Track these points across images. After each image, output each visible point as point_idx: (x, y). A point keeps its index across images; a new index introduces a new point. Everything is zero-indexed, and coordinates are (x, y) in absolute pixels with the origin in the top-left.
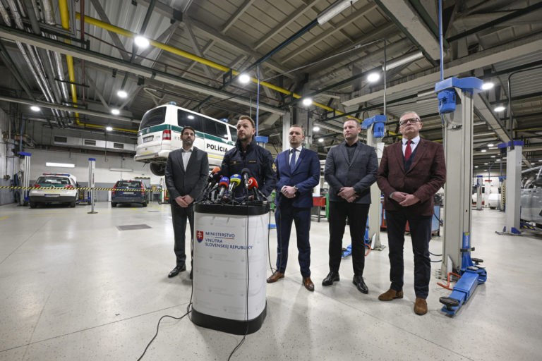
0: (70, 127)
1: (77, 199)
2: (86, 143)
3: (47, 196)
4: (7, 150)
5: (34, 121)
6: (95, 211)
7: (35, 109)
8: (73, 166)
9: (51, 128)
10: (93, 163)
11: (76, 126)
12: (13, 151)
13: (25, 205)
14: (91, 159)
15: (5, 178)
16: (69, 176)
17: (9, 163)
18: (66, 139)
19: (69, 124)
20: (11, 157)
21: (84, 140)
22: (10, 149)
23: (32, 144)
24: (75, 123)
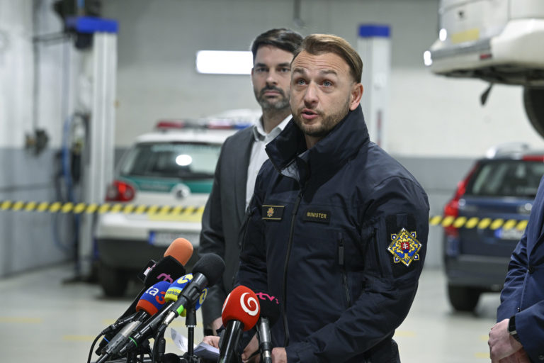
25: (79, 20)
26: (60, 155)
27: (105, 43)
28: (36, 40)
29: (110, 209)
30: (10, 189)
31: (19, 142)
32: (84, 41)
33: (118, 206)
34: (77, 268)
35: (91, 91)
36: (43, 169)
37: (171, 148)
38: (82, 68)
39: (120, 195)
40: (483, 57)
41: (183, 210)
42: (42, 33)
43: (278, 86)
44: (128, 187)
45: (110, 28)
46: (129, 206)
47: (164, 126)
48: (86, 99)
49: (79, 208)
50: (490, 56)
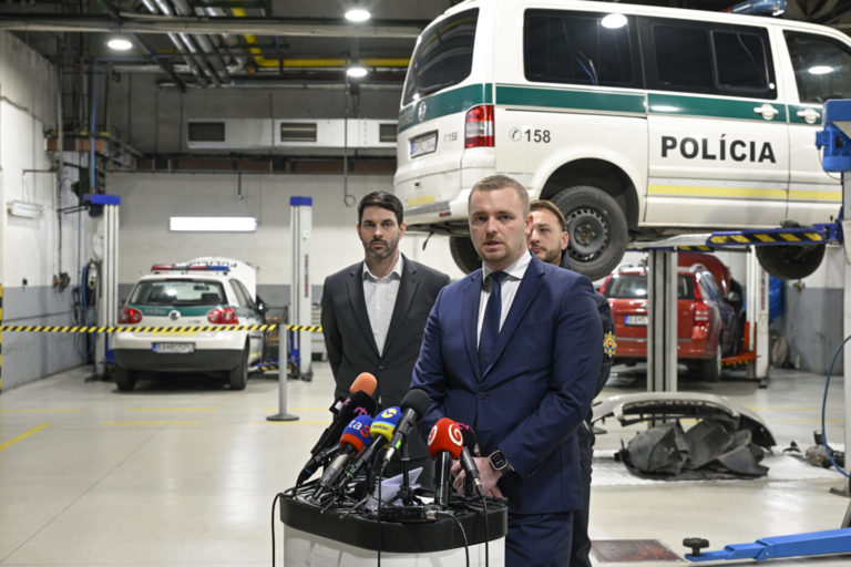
0: (235, 77)
1: (253, 356)
2: (285, 136)
3: (160, 350)
4: (60, 186)
5: (130, 74)
6: (290, 411)
7: (120, 45)
8: (248, 223)
9: (182, 87)
10: (305, 213)
11: (253, 75)
12: (77, 188)
13: (106, 378)
14: (297, 201)
15: (55, 285)
16: (225, 270)
17: (65, 230)
18: (221, 126)
19: (232, 70)
20: (72, 210)
21: (278, 123)
22: (68, 184)
23: (125, 160)
24: (251, 63)
25: (92, 196)
26: (76, 290)
27: (111, 212)
28: (59, 211)
29: (124, 330)
30: (44, 316)
31: (50, 282)
32: (96, 211)
33: (130, 327)
34: (95, 370)
35: (102, 245)
36: (65, 302)
37: (160, 284)
38: (94, 230)
39: (130, 318)
40: (441, 215)
41: (178, 329)
42: (63, 207)
43: (384, 238)
44: (135, 312)
45: (114, 201)
46: (139, 326)
47: (156, 269)
48: (98, 251)
49: (92, 329)
50: (449, 214)
